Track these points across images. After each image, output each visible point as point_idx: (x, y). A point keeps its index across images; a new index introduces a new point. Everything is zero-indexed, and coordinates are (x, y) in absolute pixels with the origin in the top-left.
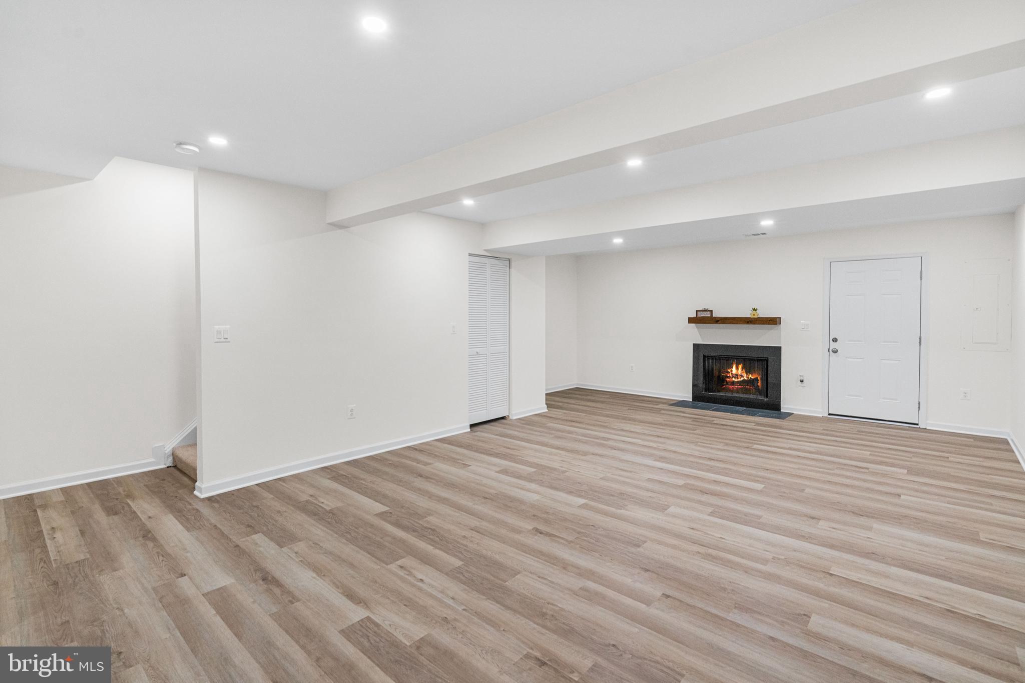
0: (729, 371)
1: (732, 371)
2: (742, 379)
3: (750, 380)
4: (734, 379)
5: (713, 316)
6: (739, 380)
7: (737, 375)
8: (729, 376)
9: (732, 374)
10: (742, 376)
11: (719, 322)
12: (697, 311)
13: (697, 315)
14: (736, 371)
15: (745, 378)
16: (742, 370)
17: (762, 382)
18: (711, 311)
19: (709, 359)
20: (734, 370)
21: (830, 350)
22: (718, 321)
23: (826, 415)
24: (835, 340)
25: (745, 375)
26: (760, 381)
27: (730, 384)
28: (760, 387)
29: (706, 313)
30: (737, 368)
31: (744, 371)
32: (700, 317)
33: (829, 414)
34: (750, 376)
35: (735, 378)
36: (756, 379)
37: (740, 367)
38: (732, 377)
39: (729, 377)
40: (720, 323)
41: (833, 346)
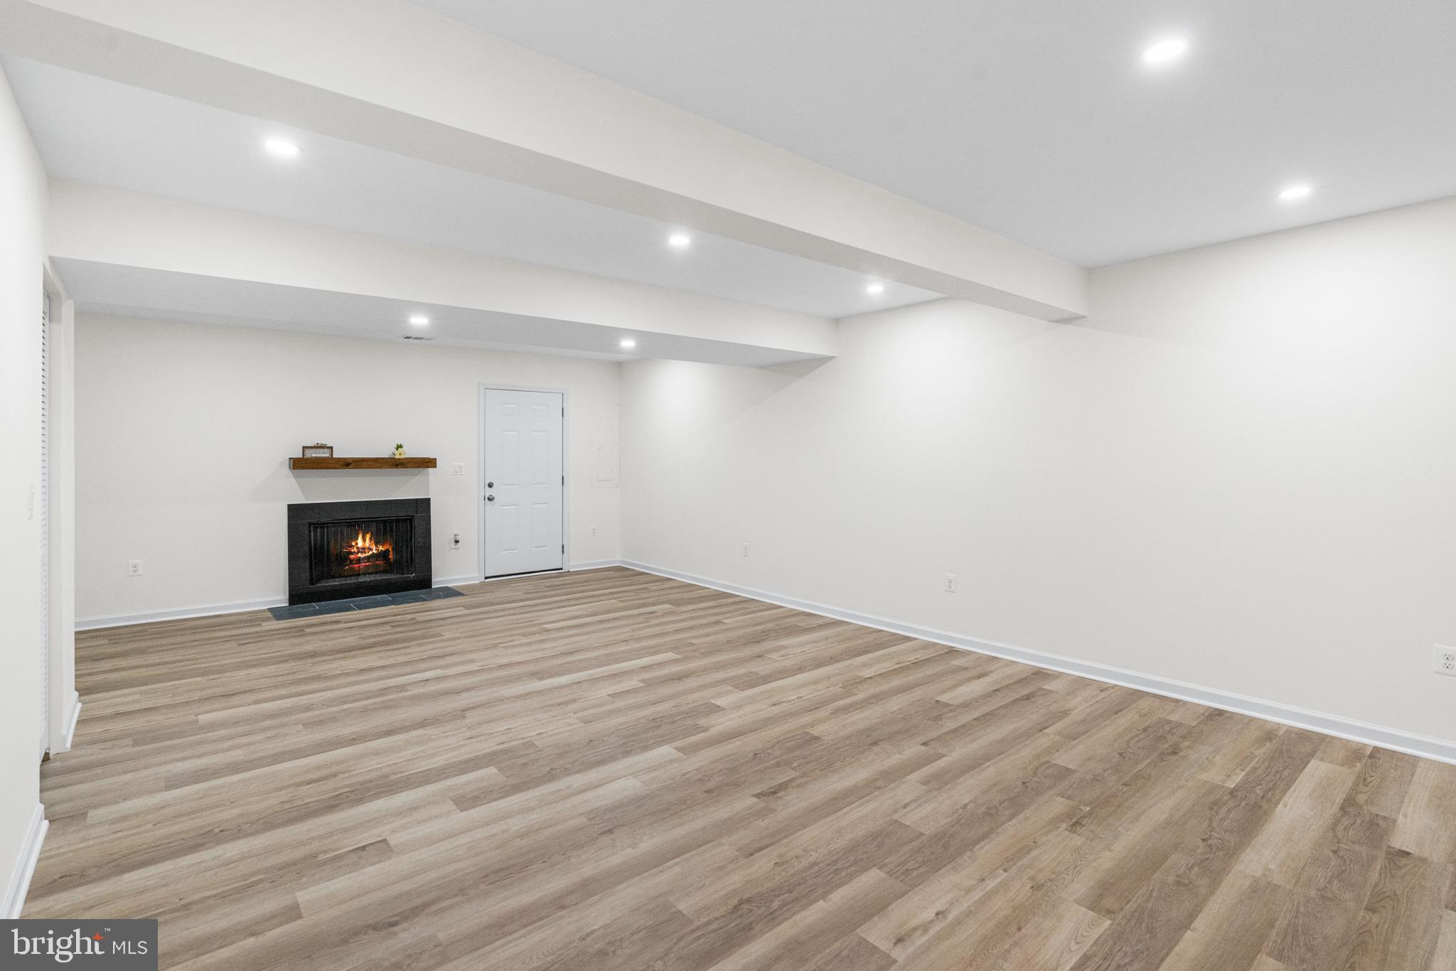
0: (353, 544)
1: (357, 544)
2: (371, 553)
3: (380, 553)
4: (360, 555)
5: (334, 456)
6: (367, 555)
7: (364, 549)
8: (355, 552)
9: (357, 548)
10: (370, 549)
11: (351, 466)
12: (304, 447)
13: (303, 455)
14: (364, 544)
15: (374, 551)
16: (370, 542)
17: (393, 554)
18: (331, 448)
19: (317, 528)
20: (360, 543)
21: (486, 498)
22: (350, 464)
23: (483, 580)
24: (490, 485)
25: (374, 548)
26: (391, 553)
27: (354, 562)
28: (392, 560)
29: (321, 450)
30: (364, 540)
31: (373, 542)
32: (308, 459)
33: (486, 578)
34: (381, 548)
35: (362, 553)
36: (387, 551)
37: (368, 536)
38: (358, 553)
39: (352, 553)
40: (353, 468)
41: (489, 492)
